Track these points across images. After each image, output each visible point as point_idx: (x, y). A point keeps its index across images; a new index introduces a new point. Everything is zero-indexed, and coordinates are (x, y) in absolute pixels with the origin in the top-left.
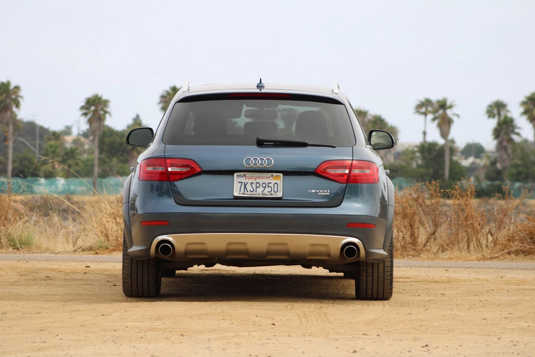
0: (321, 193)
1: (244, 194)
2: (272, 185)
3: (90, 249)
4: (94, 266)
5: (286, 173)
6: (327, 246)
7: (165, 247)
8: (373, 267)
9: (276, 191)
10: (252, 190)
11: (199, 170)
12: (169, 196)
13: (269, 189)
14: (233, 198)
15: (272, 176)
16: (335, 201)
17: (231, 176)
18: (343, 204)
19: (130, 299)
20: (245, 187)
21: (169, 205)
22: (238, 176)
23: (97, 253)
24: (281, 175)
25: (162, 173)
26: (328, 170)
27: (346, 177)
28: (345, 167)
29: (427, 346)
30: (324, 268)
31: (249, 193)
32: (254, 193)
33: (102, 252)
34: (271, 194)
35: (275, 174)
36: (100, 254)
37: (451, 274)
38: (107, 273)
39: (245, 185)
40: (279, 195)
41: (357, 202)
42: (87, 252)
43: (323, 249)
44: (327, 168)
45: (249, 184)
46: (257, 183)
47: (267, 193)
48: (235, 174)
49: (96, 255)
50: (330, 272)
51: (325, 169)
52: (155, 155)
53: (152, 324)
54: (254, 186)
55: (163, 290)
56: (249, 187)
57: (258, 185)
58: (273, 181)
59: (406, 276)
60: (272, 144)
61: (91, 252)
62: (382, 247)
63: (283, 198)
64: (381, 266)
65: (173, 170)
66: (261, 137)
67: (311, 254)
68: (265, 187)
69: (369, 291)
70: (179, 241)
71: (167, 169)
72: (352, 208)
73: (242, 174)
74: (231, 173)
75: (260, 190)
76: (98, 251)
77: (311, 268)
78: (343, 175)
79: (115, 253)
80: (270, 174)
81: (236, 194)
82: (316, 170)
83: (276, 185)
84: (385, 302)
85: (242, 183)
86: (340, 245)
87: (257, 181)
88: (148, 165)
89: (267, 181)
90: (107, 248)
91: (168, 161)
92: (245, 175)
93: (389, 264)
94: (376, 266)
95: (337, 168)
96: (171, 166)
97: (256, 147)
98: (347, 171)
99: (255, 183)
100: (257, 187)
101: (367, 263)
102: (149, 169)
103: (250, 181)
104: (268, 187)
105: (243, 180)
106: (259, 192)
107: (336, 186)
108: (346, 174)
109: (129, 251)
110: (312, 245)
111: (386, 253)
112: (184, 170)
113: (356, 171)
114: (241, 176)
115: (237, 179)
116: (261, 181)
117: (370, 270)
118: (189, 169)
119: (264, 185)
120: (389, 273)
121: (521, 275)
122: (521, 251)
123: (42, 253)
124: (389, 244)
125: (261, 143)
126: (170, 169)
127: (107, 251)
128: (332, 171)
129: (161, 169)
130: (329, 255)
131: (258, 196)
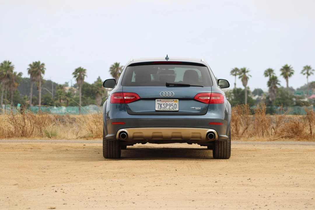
0: (197, 108)
1: (160, 109)
2: (173, 105)
3: (84, 137)
4: (87, 145)
5: (180, 99)
6: (200, 133)
7: (123, 135)
8: (221, 143)
9: (175, 107)
10: (164, 107)
11: (139, 98)
12: (125, 110)
13: (172, 107)
14: (155, 111)
15: (174, 100)
16: (203, 112)
17: (154, 101)
18: (207, 113)
19: (107, 159)
20: (161, 106)
21: (125, 115)
22: (157, 101)
23: (87, 139)
24: (178, 100)
25: (121, 100)
26: (200, 98)
27: (208, 101)
28: (208, 96)
29: (250, 179)
30: (198, 144)
31: (163, 108)
32: (165, 108)
33: (90, 139)
34: (173, 109)
35: (175, 100)
36: (89, 139)
37: (256, 147)
38: (94, 148)
39: (161, 105)
40: (177, 109)
41: (214, 113)
42: (83, 139)
43: (198, 135)
44: (200, 97)
45: (162, 105)
46: (166, 104)
47: (171, 109)
48: (156, 100)
49: (87, 140)
50: (201, 146)
51: (199, 97)
52: (118, 91)
53: (119, 171)
54: (165, 105)
55: (122, 155)
56: (162, 106)
57: (167, 105)
58: (174, 103)
59: (235, 148)
60: (173, 85)
61: (85, 139)
62: (225, 133)
63: (179, 111)
64: (225, 143)
65: (127, 98)
66: (168, 82)
67: (192, 137)
68: (170, 106)
69: (220, 155)
70: (130, 131)
71: (124, 98)
72: (211, 115)
73: (159, 100)
74: (154, 99)
75: (168, 107)
76: (88, 138)
77: (192, 144)
78: (207, 100)
79: (96, 139)
80: (173, 100)
81: (157, 109)
82: (194, 98)
83: (175, 105)
84: (228, 160)
85: (159, 104)
86: (206, 133)
87: (166, 103)
88: (114, 96)
89: (171, 103)
90: (92, 137)
91: (124, 94)
92: (161, 100)
93: (229, 142)
94: (223, 143)
95: (204, 97)
96: (126, 96)
97: (165, 87)
98: (209, 98)
99: (165, 104)
100: (166, 106)
101: (218, 141)
102: (115, 98)
103: (163, 103)
104: (172, 106)
105: (160, 102)
106: (168, 108)
107: (204, 105)
108: (208, 99)
109: (106, 136)
110: (193, 133)
111: (227, 137)
112: (132, 98)
113: (213, 98)
114: (159, 101)
115: (157, 102)
116: (168, 103)
117: (220, 145)
118: (134, 98)
119: (170, 105)
120: (229, 146)
121: (289, 147)
122: (288, 136)
123: (61, 139)
124: (229, 132)
125: (168, 85)
126: (125, 98)
127: (92, 138)
128: (202, 98)
129: (121, 98)
130: (201, 138)
131: (167, 110)
